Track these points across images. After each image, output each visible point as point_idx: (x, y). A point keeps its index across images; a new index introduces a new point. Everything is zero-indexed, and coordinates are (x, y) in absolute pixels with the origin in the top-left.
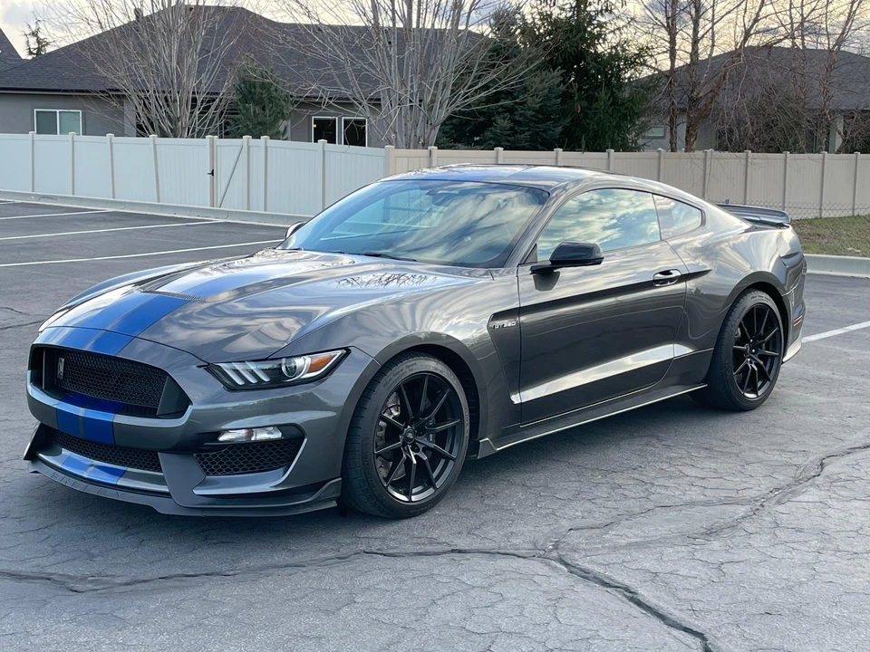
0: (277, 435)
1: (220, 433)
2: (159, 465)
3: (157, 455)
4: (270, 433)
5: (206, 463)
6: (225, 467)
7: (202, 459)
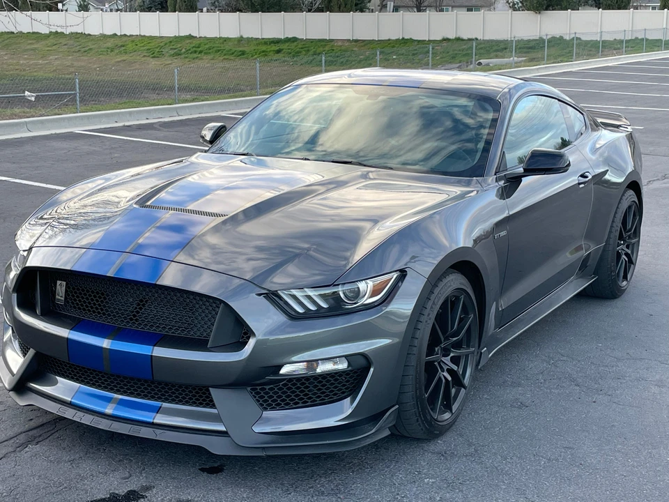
0: (343, 366)
1: (280, 367)
2: (212, 401)
3: (209, 391)
4: (335, 363)
5: (262, 397)
6: (283, 400)
7: (258, 393)
